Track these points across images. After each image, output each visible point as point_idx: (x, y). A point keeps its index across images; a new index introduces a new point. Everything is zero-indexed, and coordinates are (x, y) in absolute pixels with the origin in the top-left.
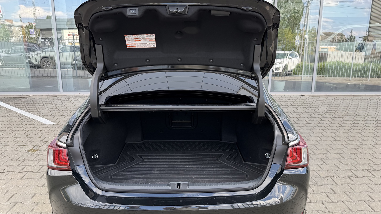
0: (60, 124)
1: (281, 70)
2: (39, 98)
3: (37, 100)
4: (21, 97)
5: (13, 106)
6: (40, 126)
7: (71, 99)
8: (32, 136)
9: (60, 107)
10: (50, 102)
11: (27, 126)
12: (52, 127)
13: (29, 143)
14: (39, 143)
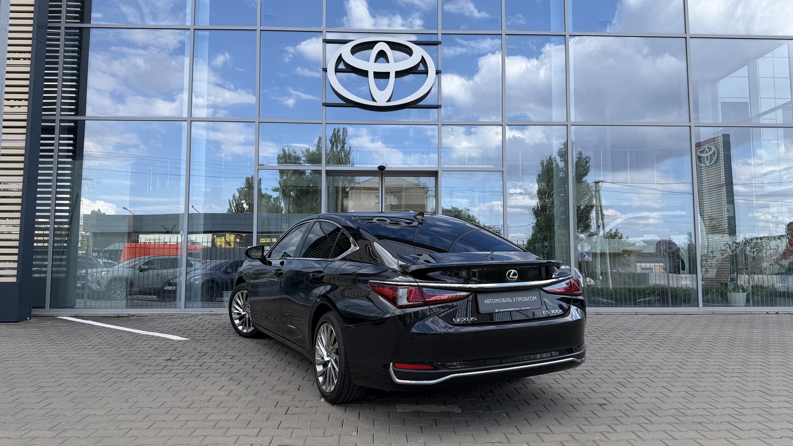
0: (196, 339)
3: (146, 320)
4: (119, 317)
5: (112, 324)
6: (168, 341)
7: (200, 317)
8: (163, 349)
9: (187, 325)
10: (169, 321)
11: (149, 341)
12: (186, 342)
13: (162, 355)
14: (177, 354)
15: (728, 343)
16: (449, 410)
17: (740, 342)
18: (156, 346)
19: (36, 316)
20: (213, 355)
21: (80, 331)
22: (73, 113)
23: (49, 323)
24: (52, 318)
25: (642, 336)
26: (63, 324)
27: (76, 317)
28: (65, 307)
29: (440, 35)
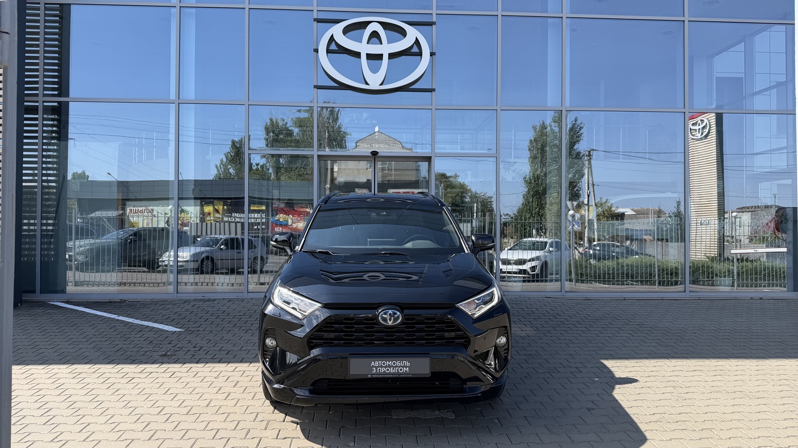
0: (190, 331)
1: (537, 271)
2: (139, 303)
3: (139, 306)
4: (111, 302)
5: (105, 312)
6: (162, 333)
7: (193, 303)
8: (159, 342)
9: (181, 313)
10: (161, 307)
11: (143, 333)
12: (180, 333)
13: (158, 349)
14: (173, 348)
15: (713, 334)
16: (443, 416)
17: (724, 334)
18: (150, 339)
19: (26, 302)
20: (209, 349)
21: (73, 320)
22: (56, 93)
23: (40, 311)
24: (44, 305)
25: (630, 326)
26: (55, 311)
27: (67, 302)
28: (56, 292)
29: (434, 15)
